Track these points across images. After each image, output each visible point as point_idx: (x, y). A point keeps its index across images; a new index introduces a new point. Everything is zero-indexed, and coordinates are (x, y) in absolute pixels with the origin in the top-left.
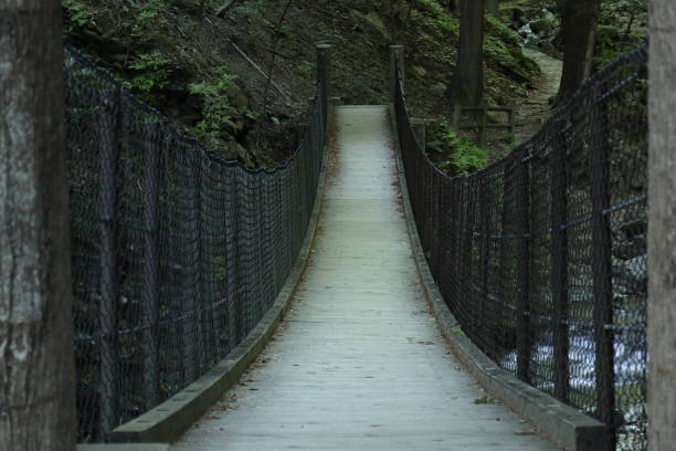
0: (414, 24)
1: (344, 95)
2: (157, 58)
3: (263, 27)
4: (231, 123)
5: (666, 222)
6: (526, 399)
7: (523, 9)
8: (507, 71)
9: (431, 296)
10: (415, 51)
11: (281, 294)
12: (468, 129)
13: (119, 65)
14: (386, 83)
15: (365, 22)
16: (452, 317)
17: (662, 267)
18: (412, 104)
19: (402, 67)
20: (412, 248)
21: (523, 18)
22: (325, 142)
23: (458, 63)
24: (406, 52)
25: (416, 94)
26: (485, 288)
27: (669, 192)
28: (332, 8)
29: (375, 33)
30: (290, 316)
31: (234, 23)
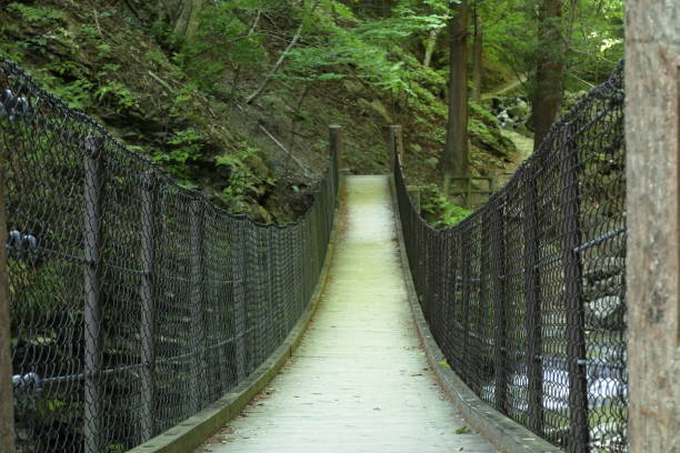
0: (410, 109)
1: (353, 168)
2: (191, 134)
3: (286, 112)
4: (254, 189)
5: (648, 250)
6: (502, 431)
7: (500, 99)
8: (488, 148)
9: (422, 333)
10: (412, 131)
11: (292, 332)
12: (457, 195)
13: (160, 141)
14: (388, 157)
15: (370, 108)
16: (440, 351)
17: (644, 299)
18: (410, 175)
19: (401, 143)
20: (408, 292)
21: (501, 106)
22: (337, 205)
23: (447, 141)
24: (404, 132)
25: (412, 166)
26: (465, 326)
27: (651, 218)
28: (344, 97)
29: (379, 117)
30: (299, 351)
31: (261, 109)
